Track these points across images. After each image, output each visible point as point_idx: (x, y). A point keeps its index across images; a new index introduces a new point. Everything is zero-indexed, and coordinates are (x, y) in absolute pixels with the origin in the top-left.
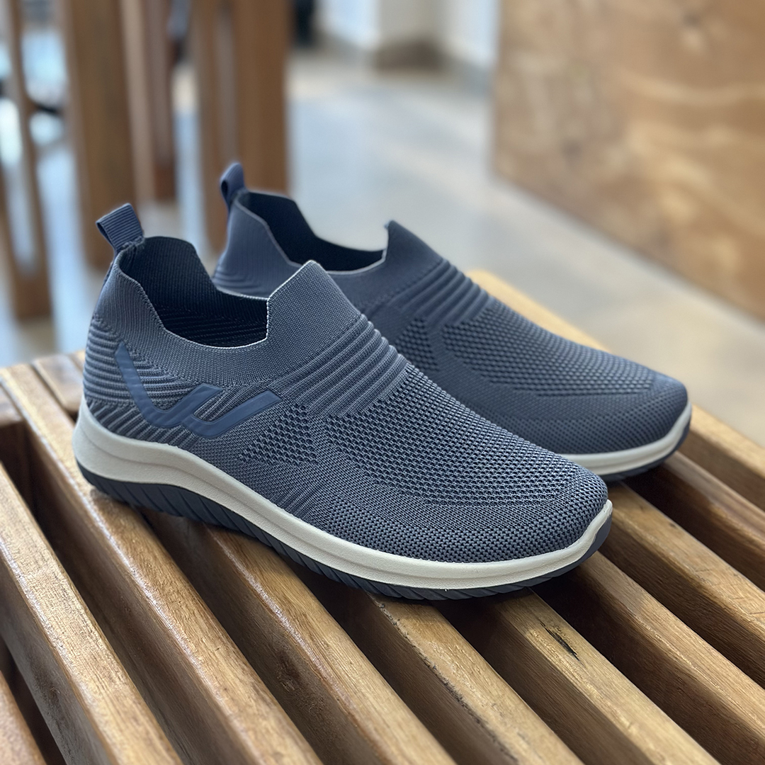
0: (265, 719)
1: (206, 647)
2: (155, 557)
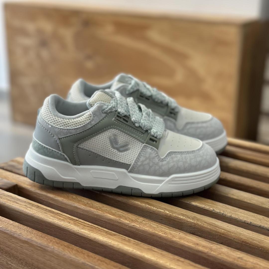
0: (222, 249)
1: (174, 234)
2: (122, 213)
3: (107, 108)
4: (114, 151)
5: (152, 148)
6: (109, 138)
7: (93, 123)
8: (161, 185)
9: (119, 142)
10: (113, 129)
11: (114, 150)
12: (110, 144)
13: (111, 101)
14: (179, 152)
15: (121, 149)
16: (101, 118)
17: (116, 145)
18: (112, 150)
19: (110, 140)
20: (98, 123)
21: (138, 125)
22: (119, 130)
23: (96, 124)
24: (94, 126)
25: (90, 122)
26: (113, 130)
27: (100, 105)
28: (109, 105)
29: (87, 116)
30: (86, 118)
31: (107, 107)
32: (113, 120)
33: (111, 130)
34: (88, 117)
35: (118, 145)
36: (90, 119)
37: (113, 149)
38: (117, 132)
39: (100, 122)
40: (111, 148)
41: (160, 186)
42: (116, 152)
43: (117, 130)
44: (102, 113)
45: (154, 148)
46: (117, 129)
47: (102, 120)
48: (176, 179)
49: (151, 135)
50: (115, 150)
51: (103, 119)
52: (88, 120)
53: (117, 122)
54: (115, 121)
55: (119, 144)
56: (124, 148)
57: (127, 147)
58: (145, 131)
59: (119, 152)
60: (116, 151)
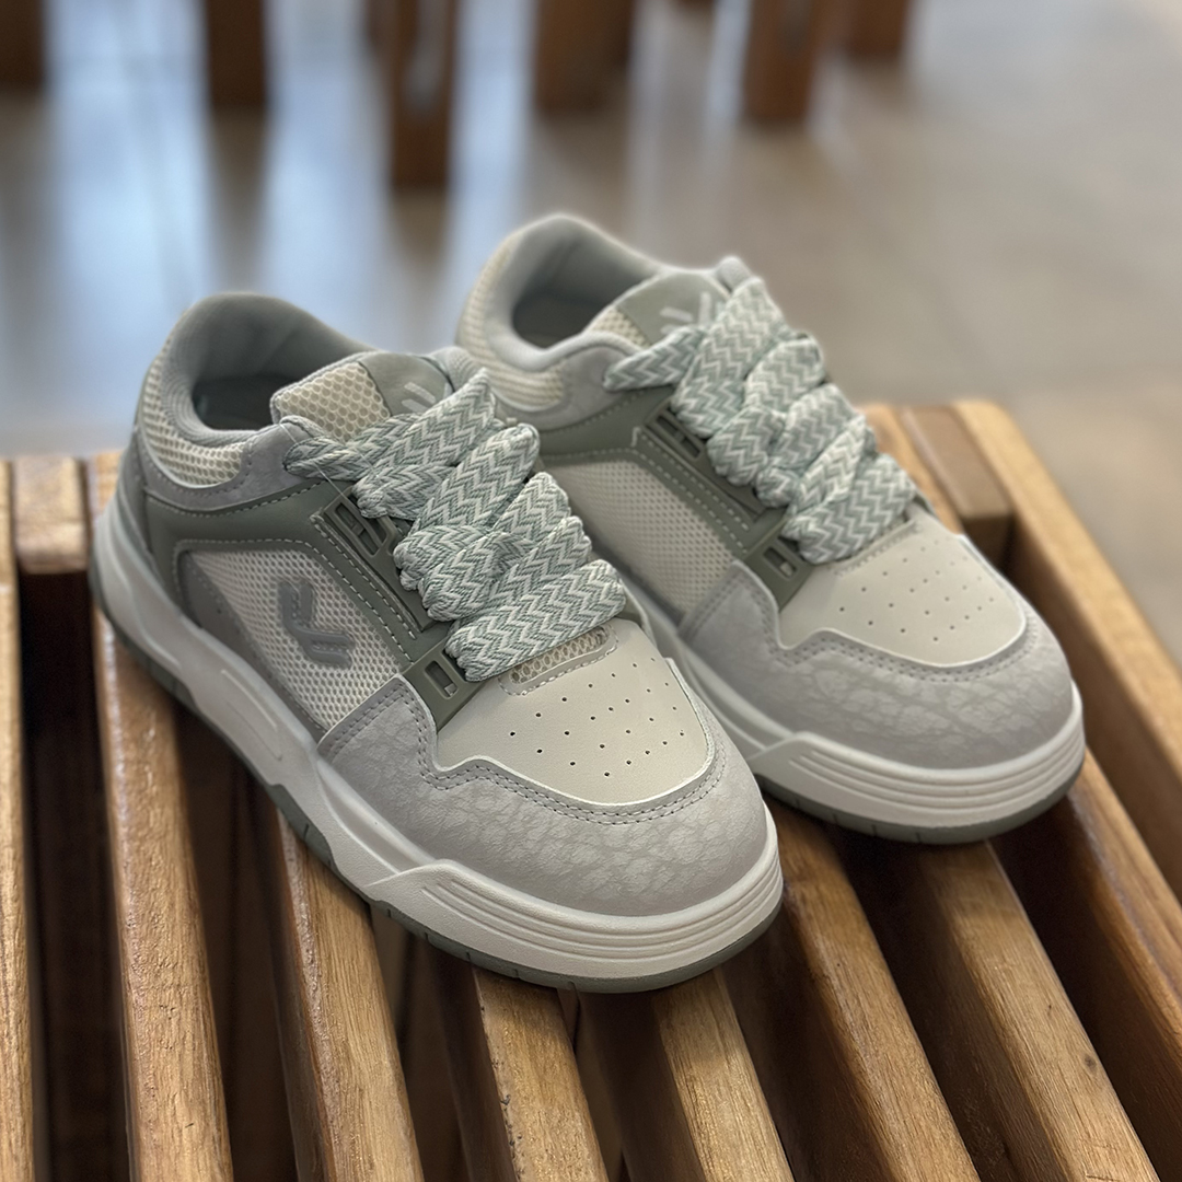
3: (306, 459)
4: (285, 642)
5: (418, 708)
6: (281, 584)
7: (237, 497)
8: (399, 874)
9: (316, 619)
10: (304, 556)
11: (288, 638)
12: (279, 608)
13: (369, 426)
14: (518, 781)
15: (317, 649)
16: (274, 490)
17: (301, 624)
18: (278, 633)
19: (280, 592)
20: (250, 505)
21: (410, 582)
22: (327, 569)
23: (241, 507)
24: (233, 509)
25: (224, 488)
26: (302, 557)
27: (289, 430)
28: (328, 448)
29: (226, 455)
30: (219, 464)
31: (312, 455)
32: (313, 520)
33: (295, 557)
34: (227, 464)
35: (308, 626)
36: (230, 475)
37: (285, 633)
38: (316, 573)
39: (258, 502)
40: (278, 625)
41: (393, 874)
42: (292, 650)
43: (316, 565)
44: (286, 469)
45: (426, 709)
46: (319, 562)
47: (269, 499)
48: (454, 884)
49: (444, 652)
50: (292, 641)
51: (278, 496)
52: (221, 474)
53: (324, 534)
54: (317, 526)
55: (316, 627)
56: (330, 650)
57: (344, 651)
58: (428, 621)
59: (305, 658)
60: (295, 646)
